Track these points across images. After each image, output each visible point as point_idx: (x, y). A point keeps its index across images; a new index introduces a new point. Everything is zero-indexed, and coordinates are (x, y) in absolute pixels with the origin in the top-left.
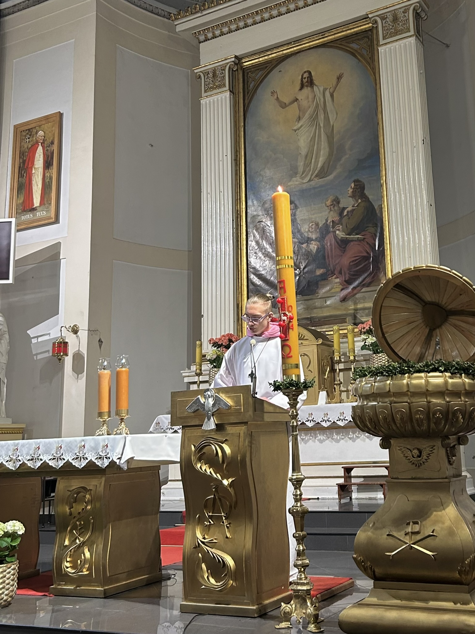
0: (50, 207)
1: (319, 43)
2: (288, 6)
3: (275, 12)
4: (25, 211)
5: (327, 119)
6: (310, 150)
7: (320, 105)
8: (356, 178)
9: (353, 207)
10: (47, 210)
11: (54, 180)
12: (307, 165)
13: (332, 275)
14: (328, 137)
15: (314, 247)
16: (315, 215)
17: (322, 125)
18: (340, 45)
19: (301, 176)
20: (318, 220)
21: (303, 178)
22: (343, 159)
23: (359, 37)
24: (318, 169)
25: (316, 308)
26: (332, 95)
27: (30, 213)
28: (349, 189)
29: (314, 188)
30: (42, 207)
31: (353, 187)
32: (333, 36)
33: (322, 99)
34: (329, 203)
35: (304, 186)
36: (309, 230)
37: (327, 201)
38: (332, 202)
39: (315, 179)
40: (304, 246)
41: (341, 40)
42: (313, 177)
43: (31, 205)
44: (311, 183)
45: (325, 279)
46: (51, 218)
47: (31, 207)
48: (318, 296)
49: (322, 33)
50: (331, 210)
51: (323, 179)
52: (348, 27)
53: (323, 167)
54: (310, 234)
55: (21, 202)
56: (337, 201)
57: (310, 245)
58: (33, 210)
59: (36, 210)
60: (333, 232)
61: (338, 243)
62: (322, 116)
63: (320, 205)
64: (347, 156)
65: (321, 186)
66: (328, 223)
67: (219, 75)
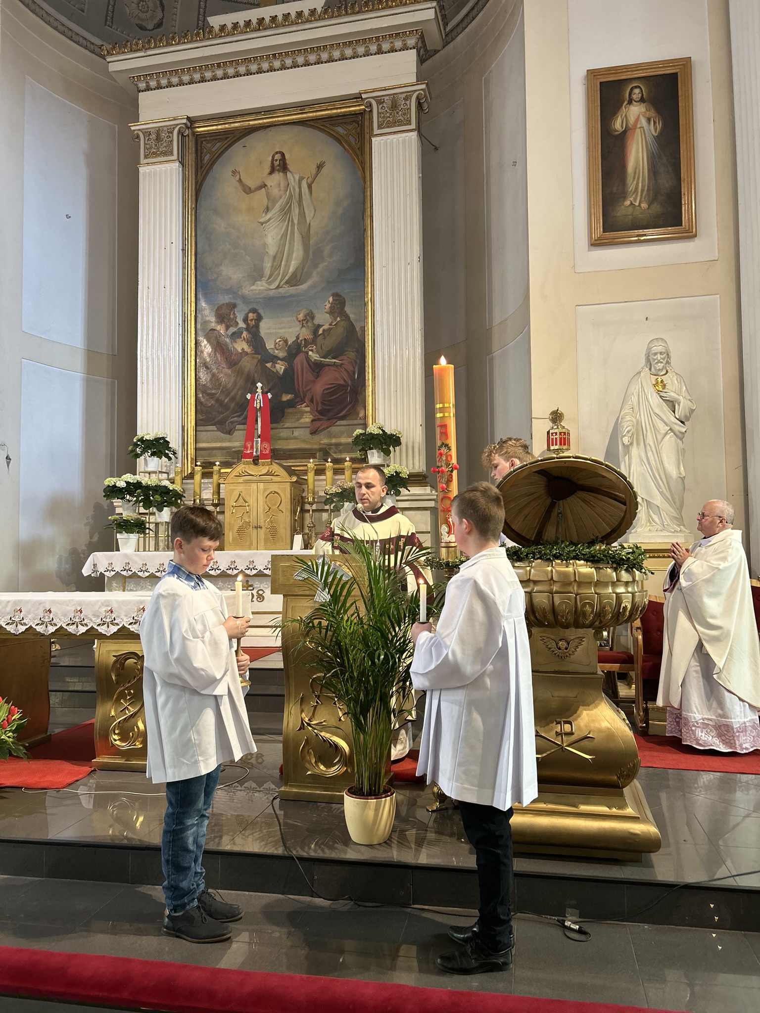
1: (296, 119)
2: (259, 64)
3: (242, 69)
5: (302, 214)
6: (280, 249)
7: (295, 196)
8: (335, 292)
9: (330, 325)
12: (275, 268)
13: (301, 403)
14: (303, 237)
15: (280, 367)
16: (284, 330)
17: (296, 221)
18: (322, 126)
19: (268, 279)
20: (287, 336)
21: (270, 283)
22: (321, 266)
23: (347, 121)
24: (289, 275)
25: (280, 439)
26: (310, 187)
28: (327, 303)
29: (283, 297)
31: (331, 302)
32: (315, 114)
33: (297, 190)
34: (301, 317)
35: (272, 293)
36: (276, 348)
37: (299, 314)
38: (305, 316)
39: (284, 286)
40: (269, 365)
41: (324, 120)
42: (282, 283)
44: (280, 290)
45: (293, 407)
48: (283, 425)
49: (302, 106)
50: (303, 326)
51: (295, 287)
52: (334, 105)
53: (295, 273)
54: (276, 351)
56: (310, 316)
57: (276, 365)
60: (305, 352)
61: (310, 366)
62: (296, 211)
63: (290, 318)
64: (326, 263)
65: (292, 296)
66: (299, 341)
67: (165, 139)
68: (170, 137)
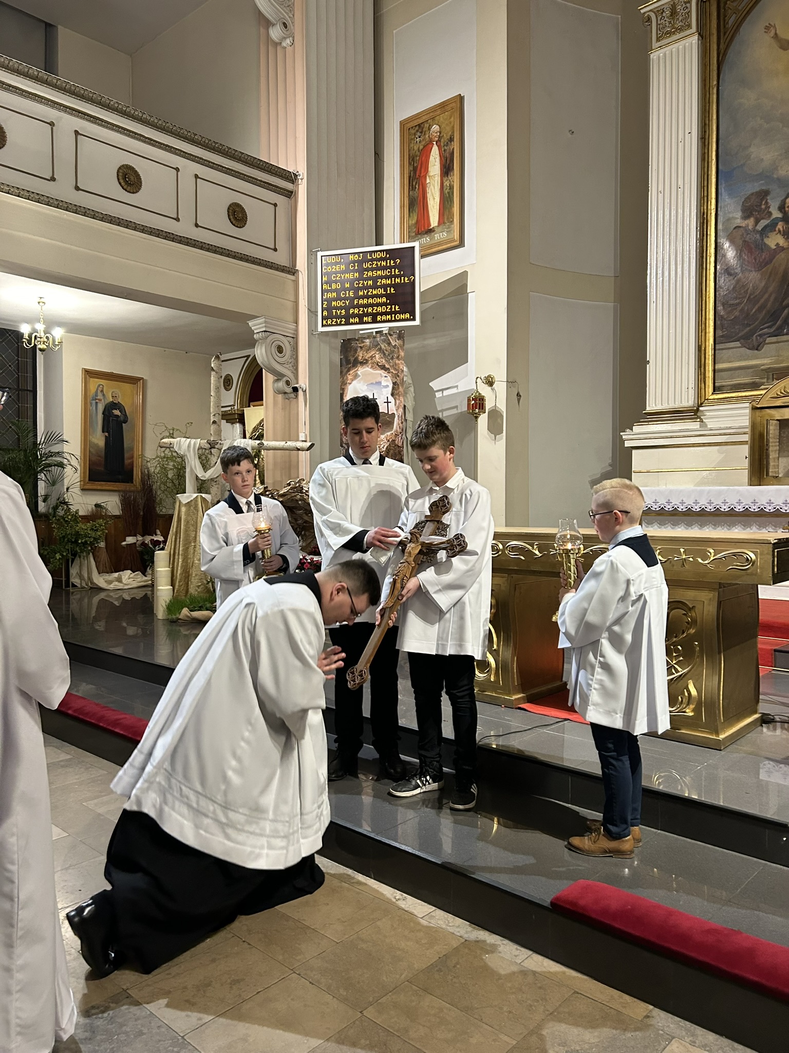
0: (453, 226)
4: (420, 234)
10: (448, 230)
11: (457, 190)
27: (426, 236)
30: (441, 226)
43: (426, 226)
46: (454, 241)
47: (426, 228)
55: (413, 222)
58: (430, 231)
59: (434, 231)
67: (682, 11)
68: (687, 8)
